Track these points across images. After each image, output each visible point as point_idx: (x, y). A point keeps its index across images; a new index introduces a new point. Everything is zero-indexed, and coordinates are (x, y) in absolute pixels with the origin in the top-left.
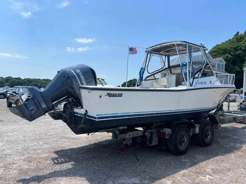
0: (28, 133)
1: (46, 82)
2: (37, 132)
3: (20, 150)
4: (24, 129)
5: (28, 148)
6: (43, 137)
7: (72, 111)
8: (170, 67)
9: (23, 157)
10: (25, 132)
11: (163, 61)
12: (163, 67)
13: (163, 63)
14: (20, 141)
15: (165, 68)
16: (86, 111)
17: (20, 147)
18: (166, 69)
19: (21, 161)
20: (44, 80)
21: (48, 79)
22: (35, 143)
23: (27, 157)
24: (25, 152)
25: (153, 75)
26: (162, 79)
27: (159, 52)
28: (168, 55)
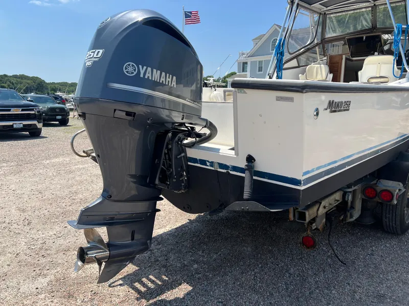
0: (26, 197)
1: (19, 80)
2: (48, 194)
3: (26, 255)
4: (13, 187)
5: (45, 246)
6: (68, 208)
7: (183, 155)
8: (324, 42)
9: (42, 282)
10: (19, 197)
14: (15, 225)
15: (316, 42)
16: (250, 159)
17: (22, 246)
18: (317, 44)
19: (43, 296)
20: (15, 76)
21: (23, 75)
22: (57, 228)
23: (53, 277)
24: (43, 260)
25: (296, 57)
26: (314, 67)
27: (311, 5)
28: (325, 14)
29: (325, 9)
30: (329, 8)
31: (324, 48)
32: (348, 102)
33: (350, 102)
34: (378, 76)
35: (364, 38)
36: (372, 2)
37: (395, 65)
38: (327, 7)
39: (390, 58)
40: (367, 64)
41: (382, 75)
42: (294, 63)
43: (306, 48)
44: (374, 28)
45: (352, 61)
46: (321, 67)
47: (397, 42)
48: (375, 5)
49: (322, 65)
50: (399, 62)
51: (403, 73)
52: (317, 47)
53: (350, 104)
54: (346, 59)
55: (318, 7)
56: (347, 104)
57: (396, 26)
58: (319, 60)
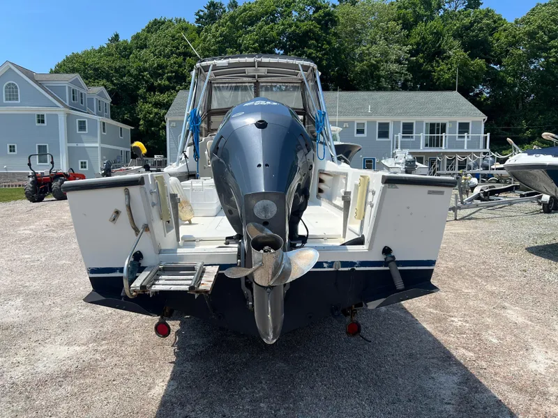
28: (211, 82)
31: (209, 120)
36: (256, 78)
48: (257, 81)
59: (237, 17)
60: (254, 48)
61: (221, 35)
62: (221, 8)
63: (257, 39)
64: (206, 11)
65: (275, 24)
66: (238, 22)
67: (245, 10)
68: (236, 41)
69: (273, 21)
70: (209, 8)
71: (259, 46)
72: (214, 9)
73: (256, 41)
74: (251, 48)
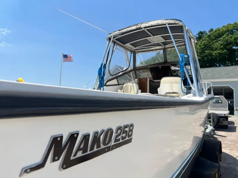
8: (135, 69)
11: (128, 59)
12: (127, 67)
13: (127, 61)
15: (130, 69)
18: (131, 71)
25: (116, 78)
26: (129, 85)
27: (124, 44)
28: (135, 51)
29: (135, 48)
30: (137, 48)
31: (135, 73)
32: (126, 127)
33: (132, 125)
34: (171, 92)
35: (160, 67)
36: (163, 46)
37: (183, 85)
38: (135, 47)
39: (179, 79)
40: (163, 83)
41: (174, 91)
42: (115, 82)
43: (123, 72)
44: (166, 62)
45: (154, 82)
46: (133, 85)
47: (182, 67)
48: (165, 48)
49: (134, 84)
50: (185, 82)
51: (189, 91)
52: (131, 73)
53: (131, 131)
54: (150, 81)
55: (130, 47)
56: (125, 132)
57: (180, 56)
58: (133, 81)
59: (212, 35)
60: (221, 48)
61: (204, 45)
62: (205, 33)
63: (223, 43)
64: (198, 36)
65: (233, 35)
66: (212, 37)
67: (216, 31)
68: (211, 46)
69: (232, 34)
70: (199, 34)
71: (224, 47)
72: (201, 34)
73: (221, 45)
74: (219, 48)
